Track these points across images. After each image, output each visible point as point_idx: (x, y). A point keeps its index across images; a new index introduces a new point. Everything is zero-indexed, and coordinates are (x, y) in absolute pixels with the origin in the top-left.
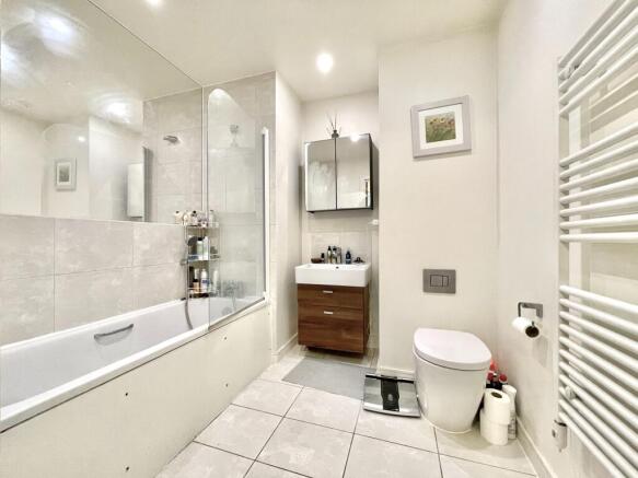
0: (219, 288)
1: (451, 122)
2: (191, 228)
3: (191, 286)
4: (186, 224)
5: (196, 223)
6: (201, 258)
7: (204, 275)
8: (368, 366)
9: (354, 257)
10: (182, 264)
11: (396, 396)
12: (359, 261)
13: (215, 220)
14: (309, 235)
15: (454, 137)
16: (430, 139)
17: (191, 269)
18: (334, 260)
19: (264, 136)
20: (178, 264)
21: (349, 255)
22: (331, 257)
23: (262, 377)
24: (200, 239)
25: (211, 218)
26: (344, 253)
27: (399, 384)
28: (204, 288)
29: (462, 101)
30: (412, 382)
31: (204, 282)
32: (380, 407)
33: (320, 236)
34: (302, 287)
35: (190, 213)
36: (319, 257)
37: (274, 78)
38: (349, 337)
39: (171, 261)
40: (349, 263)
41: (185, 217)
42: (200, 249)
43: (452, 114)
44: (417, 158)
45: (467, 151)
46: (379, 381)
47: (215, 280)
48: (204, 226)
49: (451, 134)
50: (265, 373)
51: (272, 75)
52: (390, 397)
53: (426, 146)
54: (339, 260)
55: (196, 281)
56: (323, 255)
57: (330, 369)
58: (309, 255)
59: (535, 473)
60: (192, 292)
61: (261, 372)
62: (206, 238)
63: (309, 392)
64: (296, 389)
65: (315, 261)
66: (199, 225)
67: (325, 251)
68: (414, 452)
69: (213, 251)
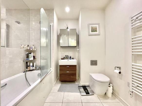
0: (36, 68)
1: (96, 28)
2: (27, 50)
3: (27, 68)
4: (25, 49)
5: (29, 49)
6: (30, 59)
7: (31, 64)
8: (77, 84)
9: (72, 58)
10: (23, 61)
11: (87, 90)
12: (73, 59)
13: (35, 48)
14: (60, 52)
15: (97, 32)
16: (92, 31)
17: (27, 63)
18: (67, 59)
19: (51, 25)
20: (22, 61)
21: (70, 57)
22: (66, 58)
23: (51, 91)
24: (30, 54)
25: (33, 47)
26: (69, 57)
27: (87, 87)
28: (31, 68)
29: (98, 24)
30: (89, 86)
31: (31, 66)
32: (85, 94)
33: (63, 53)
34: (61, 66)
35: (26, 46)
36: (63, 58)
37: (54, 10)
38: (73, 77)
39: (20, 60)
40: (71, 59)
41: (25, 47)
42: (30, 57)
43: (96, 27)
44: (89, 35)
45: (99, 35)
46: (82, 87)
47: (35, 66)
48: (31, 50)
49: (96, 31)
50: (52, 90)
51: (53, 10)
52: (86, 91)
53: (91, 33)
54: (68, 58)
55: (29, 66)
56: (64, 58)
57: (68, 86)
58: (60, 58)
59: (119, 102)
60: (27, 70)
61: (51, 90)
62: (32, 53)
63: (66, 93)
64: (62, 93)
65: (62, 59)
66: (30, 49)
67: (65, 56)
68: (97, 104)
69: (34, 57)
